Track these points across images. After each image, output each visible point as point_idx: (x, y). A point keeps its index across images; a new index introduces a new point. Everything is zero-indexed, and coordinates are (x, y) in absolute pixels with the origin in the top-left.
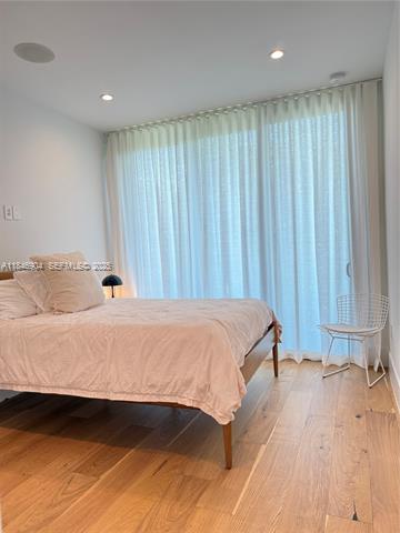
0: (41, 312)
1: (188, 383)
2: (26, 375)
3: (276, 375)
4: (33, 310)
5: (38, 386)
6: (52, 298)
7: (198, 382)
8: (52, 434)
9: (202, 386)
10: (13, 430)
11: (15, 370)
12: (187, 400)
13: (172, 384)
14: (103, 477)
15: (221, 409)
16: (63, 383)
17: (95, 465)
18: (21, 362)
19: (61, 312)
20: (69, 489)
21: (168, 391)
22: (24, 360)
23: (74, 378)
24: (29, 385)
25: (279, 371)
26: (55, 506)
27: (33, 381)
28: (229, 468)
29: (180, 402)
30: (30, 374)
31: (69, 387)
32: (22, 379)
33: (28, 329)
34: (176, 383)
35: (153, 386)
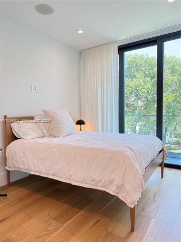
0: (46, 136)
1: (111, 182)
2: (35, 167)
3: (162, 177)
4: (42, 135)
5: (40, 173)
6: (51, 130)
7: (117, 182)
8: (46, 196)
9: (119, 185)
10: (30, 191)
11: (30, 163)
12: (111, 191)
13: (103, 181)
14: (66, 224)
15: (130, 198)
16: (51, 173)
17: (63, 217)
18: (33, 160)
19: (55, 136)
20: (49, 229)
21: (101, 184)
22: (34, 159)
23: (56, 170)
24: (36, 171)
25: (164, 175)
26: (40, 237)
27: (38, 170)
28: (133, 231)
29: (107, 191)
30: (37, 166)
31: (53, 175)
32: (33, 168)
33: (37, 144)
34: (105, 180)
35: (93, 180)
